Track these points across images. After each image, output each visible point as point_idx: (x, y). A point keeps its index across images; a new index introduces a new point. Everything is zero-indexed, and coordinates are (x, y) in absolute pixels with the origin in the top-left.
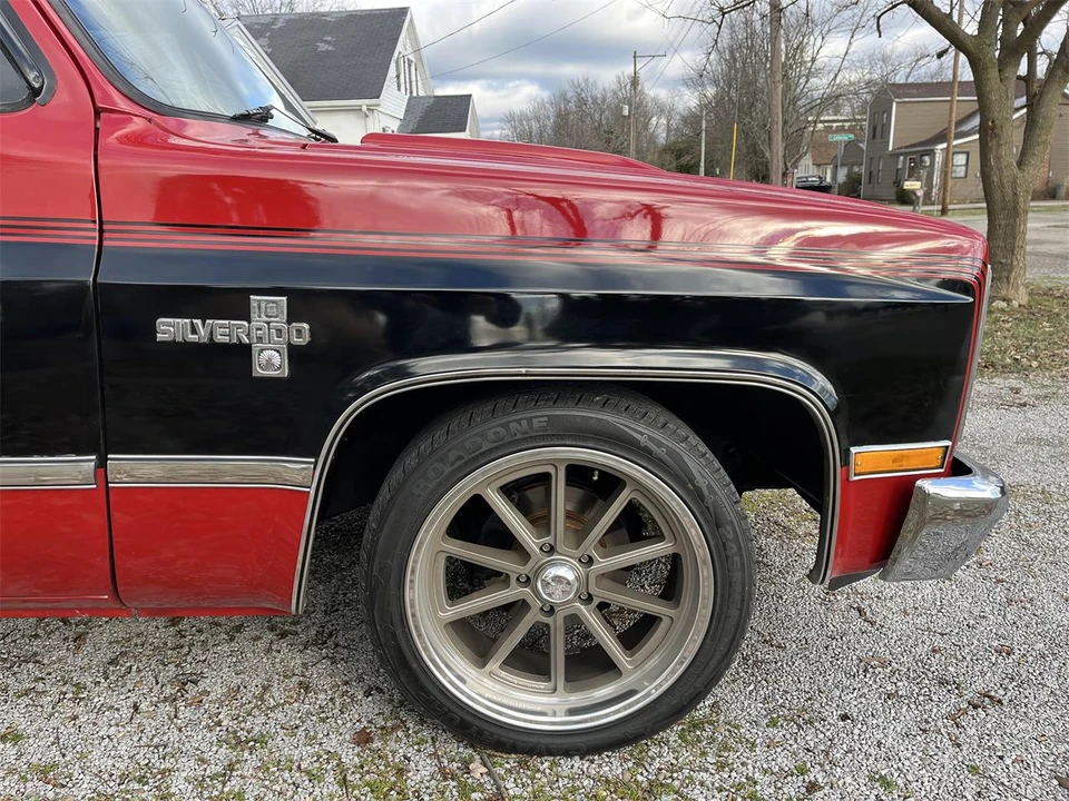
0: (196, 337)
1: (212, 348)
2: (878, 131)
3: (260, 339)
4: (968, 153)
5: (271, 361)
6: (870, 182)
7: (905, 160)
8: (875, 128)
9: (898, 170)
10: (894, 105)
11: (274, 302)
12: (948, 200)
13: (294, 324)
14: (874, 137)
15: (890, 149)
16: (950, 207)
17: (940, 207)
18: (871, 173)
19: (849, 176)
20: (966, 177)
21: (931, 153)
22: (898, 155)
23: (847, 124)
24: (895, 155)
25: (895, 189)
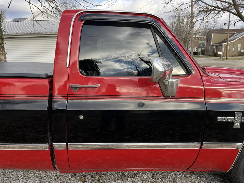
0: (224, 120)
1: (227, 122)
2: (209, 40)
3: (236, 121)
4: (230, 45)
5: (237, 125)
6: (207, 52)
7: (215, 47)
8: (208, 39)
9: (213, 49)
10: (212, 34)
11: (240, 114)
12: (227, 56)
13: (243, 118)
14: (208, 41)
15: (212, 44)
16: (228, 57)
17: (225, 58)
18: (207, 49)
19: (202, 50)
20: (230, 50)
21: (222, 45)
22: (214, 46)
23: (199, 38)
24: (213, 46)
25: (213, 53)
